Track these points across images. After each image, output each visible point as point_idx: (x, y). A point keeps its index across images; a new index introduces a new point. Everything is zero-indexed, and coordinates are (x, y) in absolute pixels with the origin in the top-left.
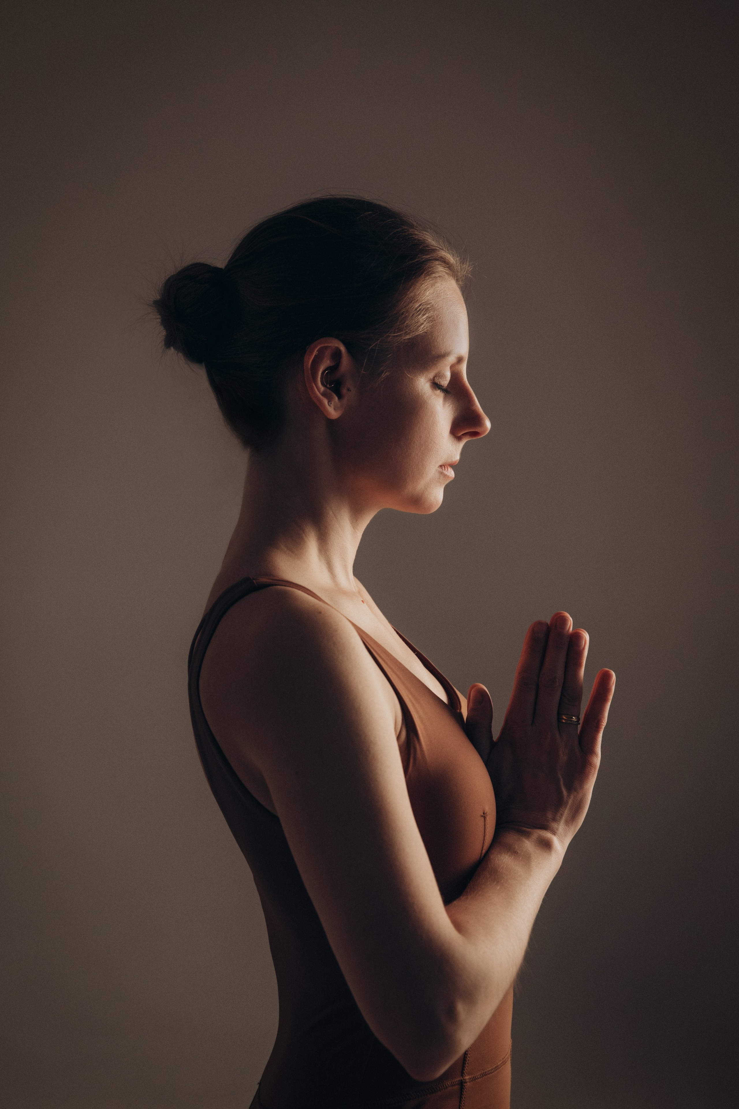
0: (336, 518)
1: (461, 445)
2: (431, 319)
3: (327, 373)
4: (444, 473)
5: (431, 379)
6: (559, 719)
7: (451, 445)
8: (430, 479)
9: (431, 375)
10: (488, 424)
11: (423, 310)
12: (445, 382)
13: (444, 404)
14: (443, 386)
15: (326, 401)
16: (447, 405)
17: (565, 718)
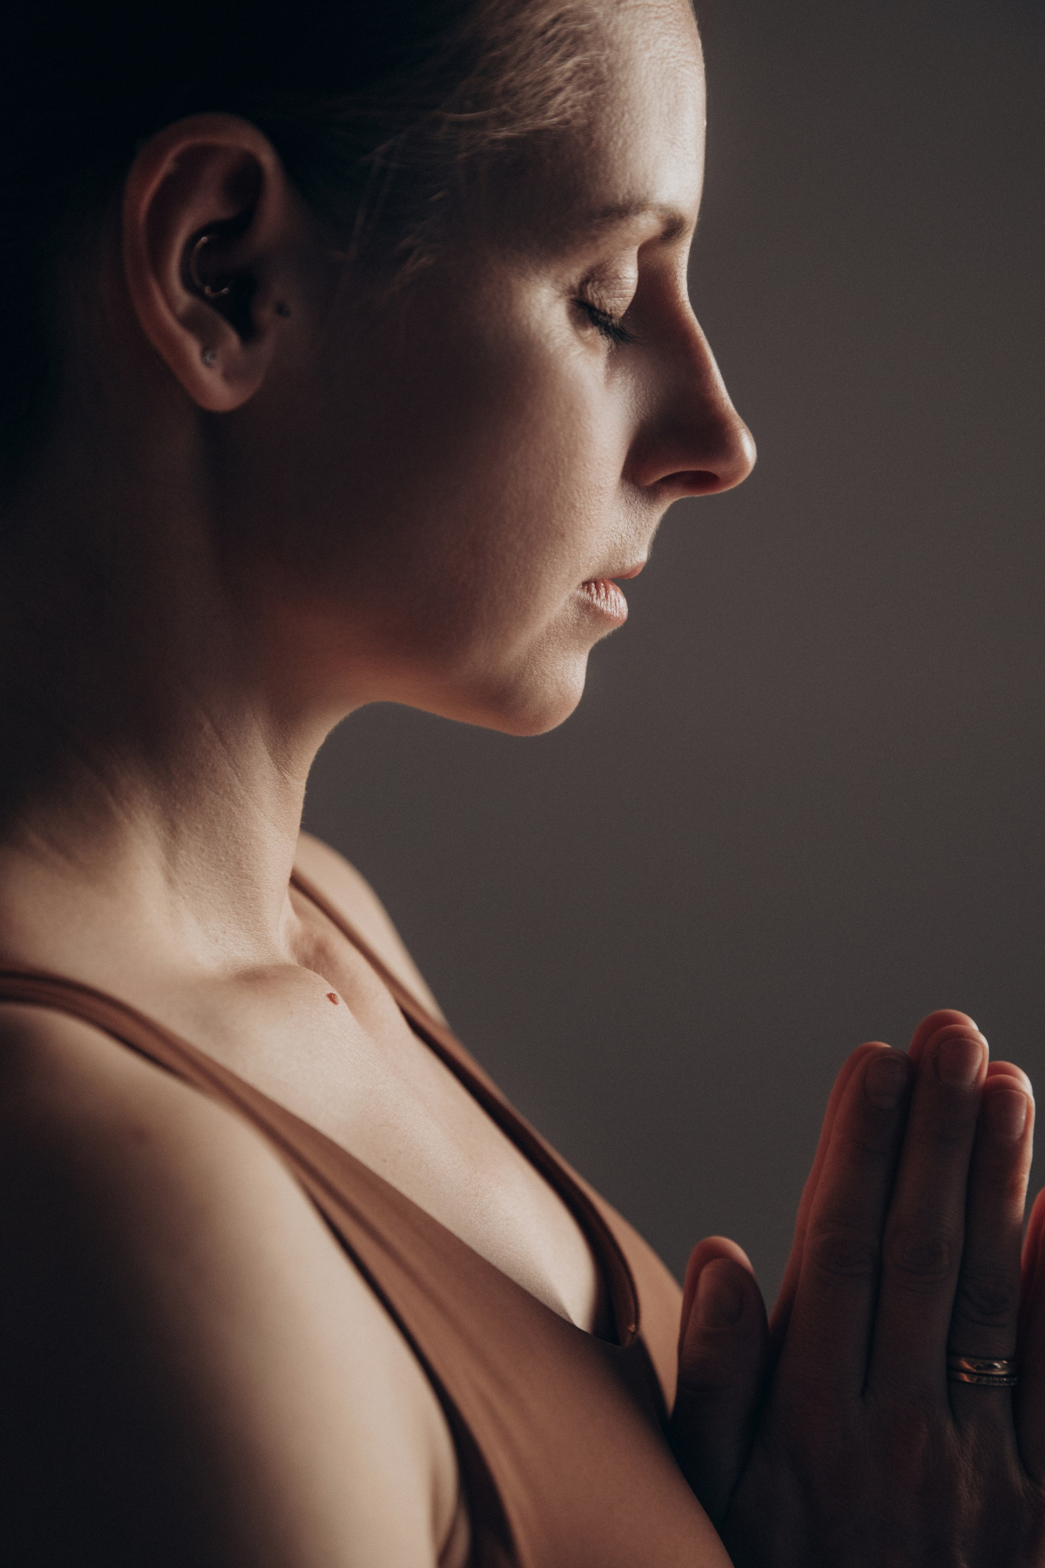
0: (224, 743)
1: (657, 514)
2: (591, 75)
3: (205, 245)
4: (595, 607)
5: (572, 287)
6: (952, 1370)
7: (622, 516)
8: (549, 628)
9: (574, 275)
10: (748, 448)
11: (562, 40)
12: (619, 302)
13: (609, 377)
14: (611, 317)
15: (193, 347)
16: (619, 380)
17: (967, 1366)
